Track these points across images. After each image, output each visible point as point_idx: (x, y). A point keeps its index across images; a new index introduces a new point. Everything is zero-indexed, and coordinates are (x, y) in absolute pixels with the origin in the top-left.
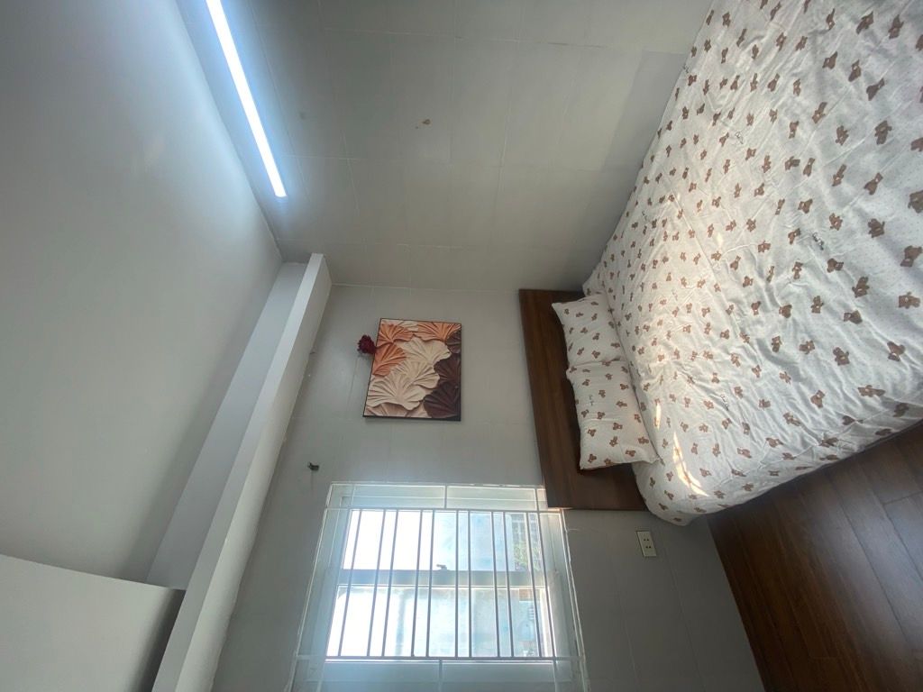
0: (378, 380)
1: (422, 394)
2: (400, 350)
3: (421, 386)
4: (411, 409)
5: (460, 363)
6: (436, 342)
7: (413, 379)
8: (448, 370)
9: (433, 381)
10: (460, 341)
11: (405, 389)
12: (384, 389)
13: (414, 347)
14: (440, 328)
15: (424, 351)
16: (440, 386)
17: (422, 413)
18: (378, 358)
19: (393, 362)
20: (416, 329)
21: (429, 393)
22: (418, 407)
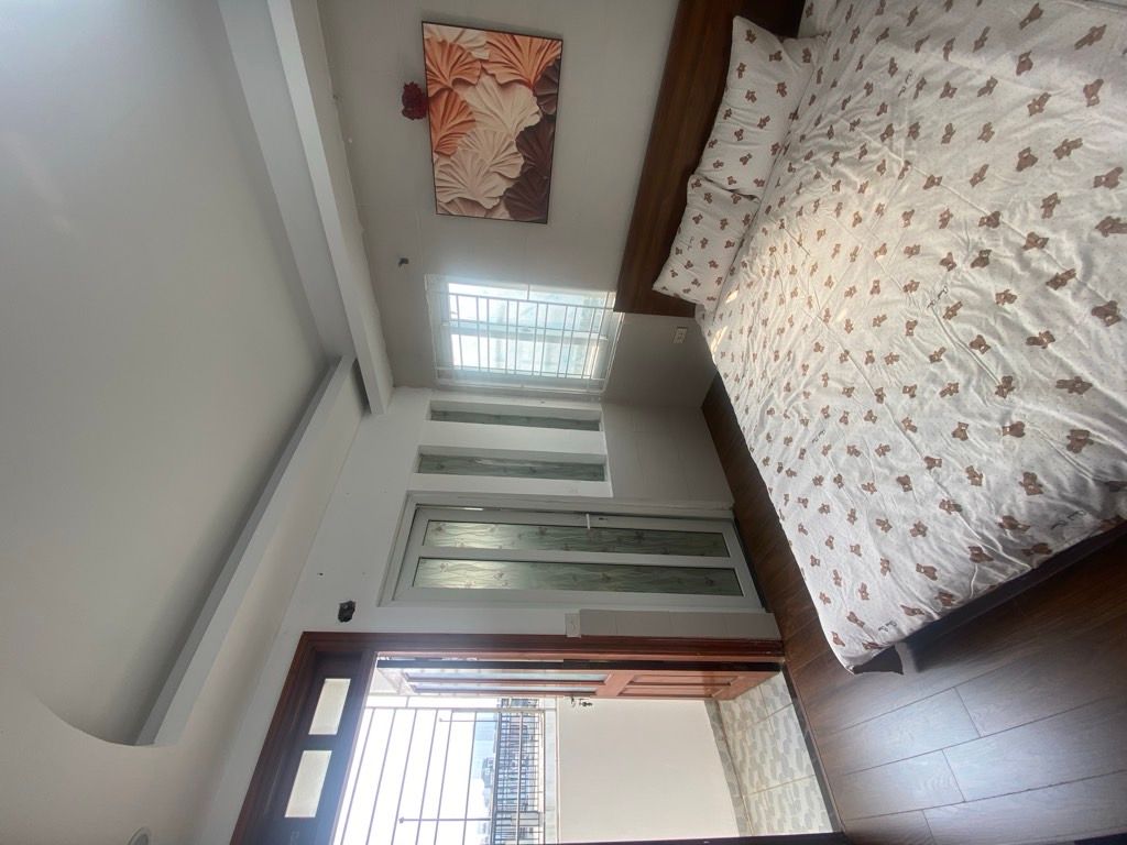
0: (444, 161)
1: (502, 187)
2: (465, 106)
3: (500, 174)
4: (490, 207)
5: (554, 133)
6: (519, 86)
7: (488, 162)
8: (535, 147)
9: (515, 166)
10: (557, 85)
11: (480, 177)
12: (454, 178)
13: (485, 98)
14: (526, 52)
15: (501, 108)
16: (523, 174)
17: (504, 213)
18: (436, 119)
19: (457, 129)
20: (484, 55)
21: (510, 185)
22: (499, 205)
